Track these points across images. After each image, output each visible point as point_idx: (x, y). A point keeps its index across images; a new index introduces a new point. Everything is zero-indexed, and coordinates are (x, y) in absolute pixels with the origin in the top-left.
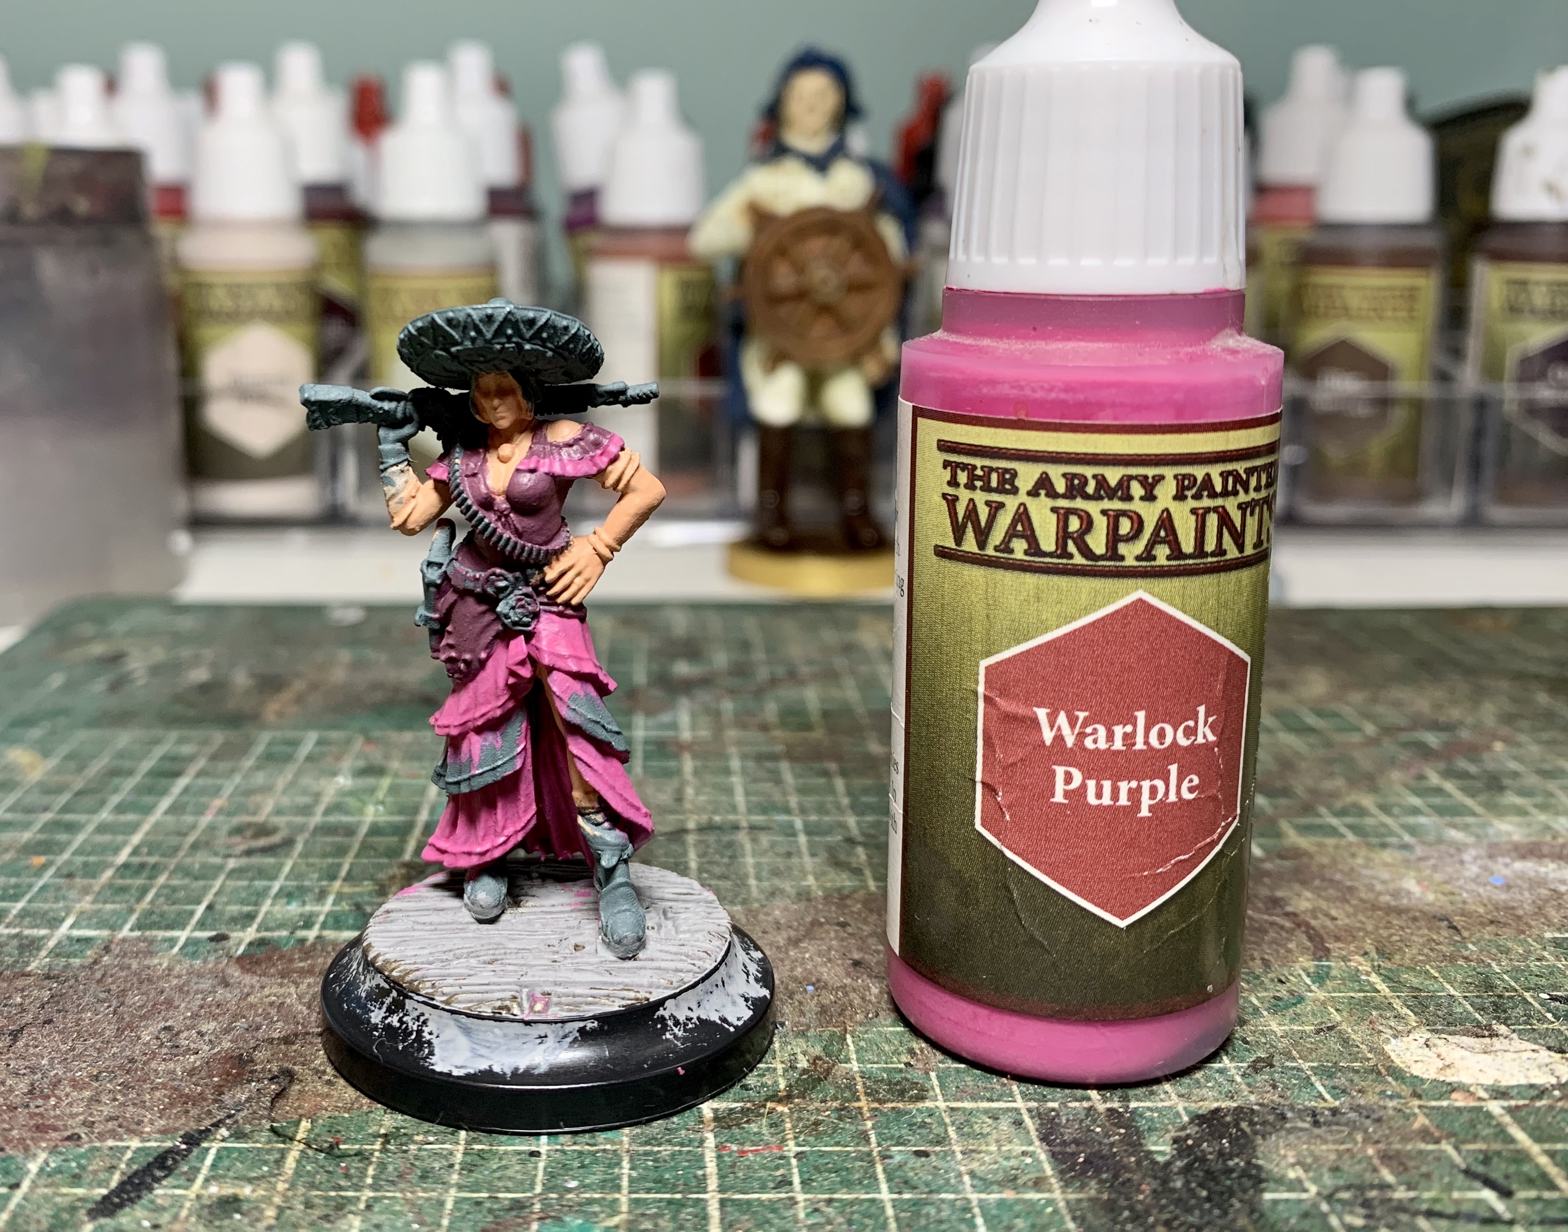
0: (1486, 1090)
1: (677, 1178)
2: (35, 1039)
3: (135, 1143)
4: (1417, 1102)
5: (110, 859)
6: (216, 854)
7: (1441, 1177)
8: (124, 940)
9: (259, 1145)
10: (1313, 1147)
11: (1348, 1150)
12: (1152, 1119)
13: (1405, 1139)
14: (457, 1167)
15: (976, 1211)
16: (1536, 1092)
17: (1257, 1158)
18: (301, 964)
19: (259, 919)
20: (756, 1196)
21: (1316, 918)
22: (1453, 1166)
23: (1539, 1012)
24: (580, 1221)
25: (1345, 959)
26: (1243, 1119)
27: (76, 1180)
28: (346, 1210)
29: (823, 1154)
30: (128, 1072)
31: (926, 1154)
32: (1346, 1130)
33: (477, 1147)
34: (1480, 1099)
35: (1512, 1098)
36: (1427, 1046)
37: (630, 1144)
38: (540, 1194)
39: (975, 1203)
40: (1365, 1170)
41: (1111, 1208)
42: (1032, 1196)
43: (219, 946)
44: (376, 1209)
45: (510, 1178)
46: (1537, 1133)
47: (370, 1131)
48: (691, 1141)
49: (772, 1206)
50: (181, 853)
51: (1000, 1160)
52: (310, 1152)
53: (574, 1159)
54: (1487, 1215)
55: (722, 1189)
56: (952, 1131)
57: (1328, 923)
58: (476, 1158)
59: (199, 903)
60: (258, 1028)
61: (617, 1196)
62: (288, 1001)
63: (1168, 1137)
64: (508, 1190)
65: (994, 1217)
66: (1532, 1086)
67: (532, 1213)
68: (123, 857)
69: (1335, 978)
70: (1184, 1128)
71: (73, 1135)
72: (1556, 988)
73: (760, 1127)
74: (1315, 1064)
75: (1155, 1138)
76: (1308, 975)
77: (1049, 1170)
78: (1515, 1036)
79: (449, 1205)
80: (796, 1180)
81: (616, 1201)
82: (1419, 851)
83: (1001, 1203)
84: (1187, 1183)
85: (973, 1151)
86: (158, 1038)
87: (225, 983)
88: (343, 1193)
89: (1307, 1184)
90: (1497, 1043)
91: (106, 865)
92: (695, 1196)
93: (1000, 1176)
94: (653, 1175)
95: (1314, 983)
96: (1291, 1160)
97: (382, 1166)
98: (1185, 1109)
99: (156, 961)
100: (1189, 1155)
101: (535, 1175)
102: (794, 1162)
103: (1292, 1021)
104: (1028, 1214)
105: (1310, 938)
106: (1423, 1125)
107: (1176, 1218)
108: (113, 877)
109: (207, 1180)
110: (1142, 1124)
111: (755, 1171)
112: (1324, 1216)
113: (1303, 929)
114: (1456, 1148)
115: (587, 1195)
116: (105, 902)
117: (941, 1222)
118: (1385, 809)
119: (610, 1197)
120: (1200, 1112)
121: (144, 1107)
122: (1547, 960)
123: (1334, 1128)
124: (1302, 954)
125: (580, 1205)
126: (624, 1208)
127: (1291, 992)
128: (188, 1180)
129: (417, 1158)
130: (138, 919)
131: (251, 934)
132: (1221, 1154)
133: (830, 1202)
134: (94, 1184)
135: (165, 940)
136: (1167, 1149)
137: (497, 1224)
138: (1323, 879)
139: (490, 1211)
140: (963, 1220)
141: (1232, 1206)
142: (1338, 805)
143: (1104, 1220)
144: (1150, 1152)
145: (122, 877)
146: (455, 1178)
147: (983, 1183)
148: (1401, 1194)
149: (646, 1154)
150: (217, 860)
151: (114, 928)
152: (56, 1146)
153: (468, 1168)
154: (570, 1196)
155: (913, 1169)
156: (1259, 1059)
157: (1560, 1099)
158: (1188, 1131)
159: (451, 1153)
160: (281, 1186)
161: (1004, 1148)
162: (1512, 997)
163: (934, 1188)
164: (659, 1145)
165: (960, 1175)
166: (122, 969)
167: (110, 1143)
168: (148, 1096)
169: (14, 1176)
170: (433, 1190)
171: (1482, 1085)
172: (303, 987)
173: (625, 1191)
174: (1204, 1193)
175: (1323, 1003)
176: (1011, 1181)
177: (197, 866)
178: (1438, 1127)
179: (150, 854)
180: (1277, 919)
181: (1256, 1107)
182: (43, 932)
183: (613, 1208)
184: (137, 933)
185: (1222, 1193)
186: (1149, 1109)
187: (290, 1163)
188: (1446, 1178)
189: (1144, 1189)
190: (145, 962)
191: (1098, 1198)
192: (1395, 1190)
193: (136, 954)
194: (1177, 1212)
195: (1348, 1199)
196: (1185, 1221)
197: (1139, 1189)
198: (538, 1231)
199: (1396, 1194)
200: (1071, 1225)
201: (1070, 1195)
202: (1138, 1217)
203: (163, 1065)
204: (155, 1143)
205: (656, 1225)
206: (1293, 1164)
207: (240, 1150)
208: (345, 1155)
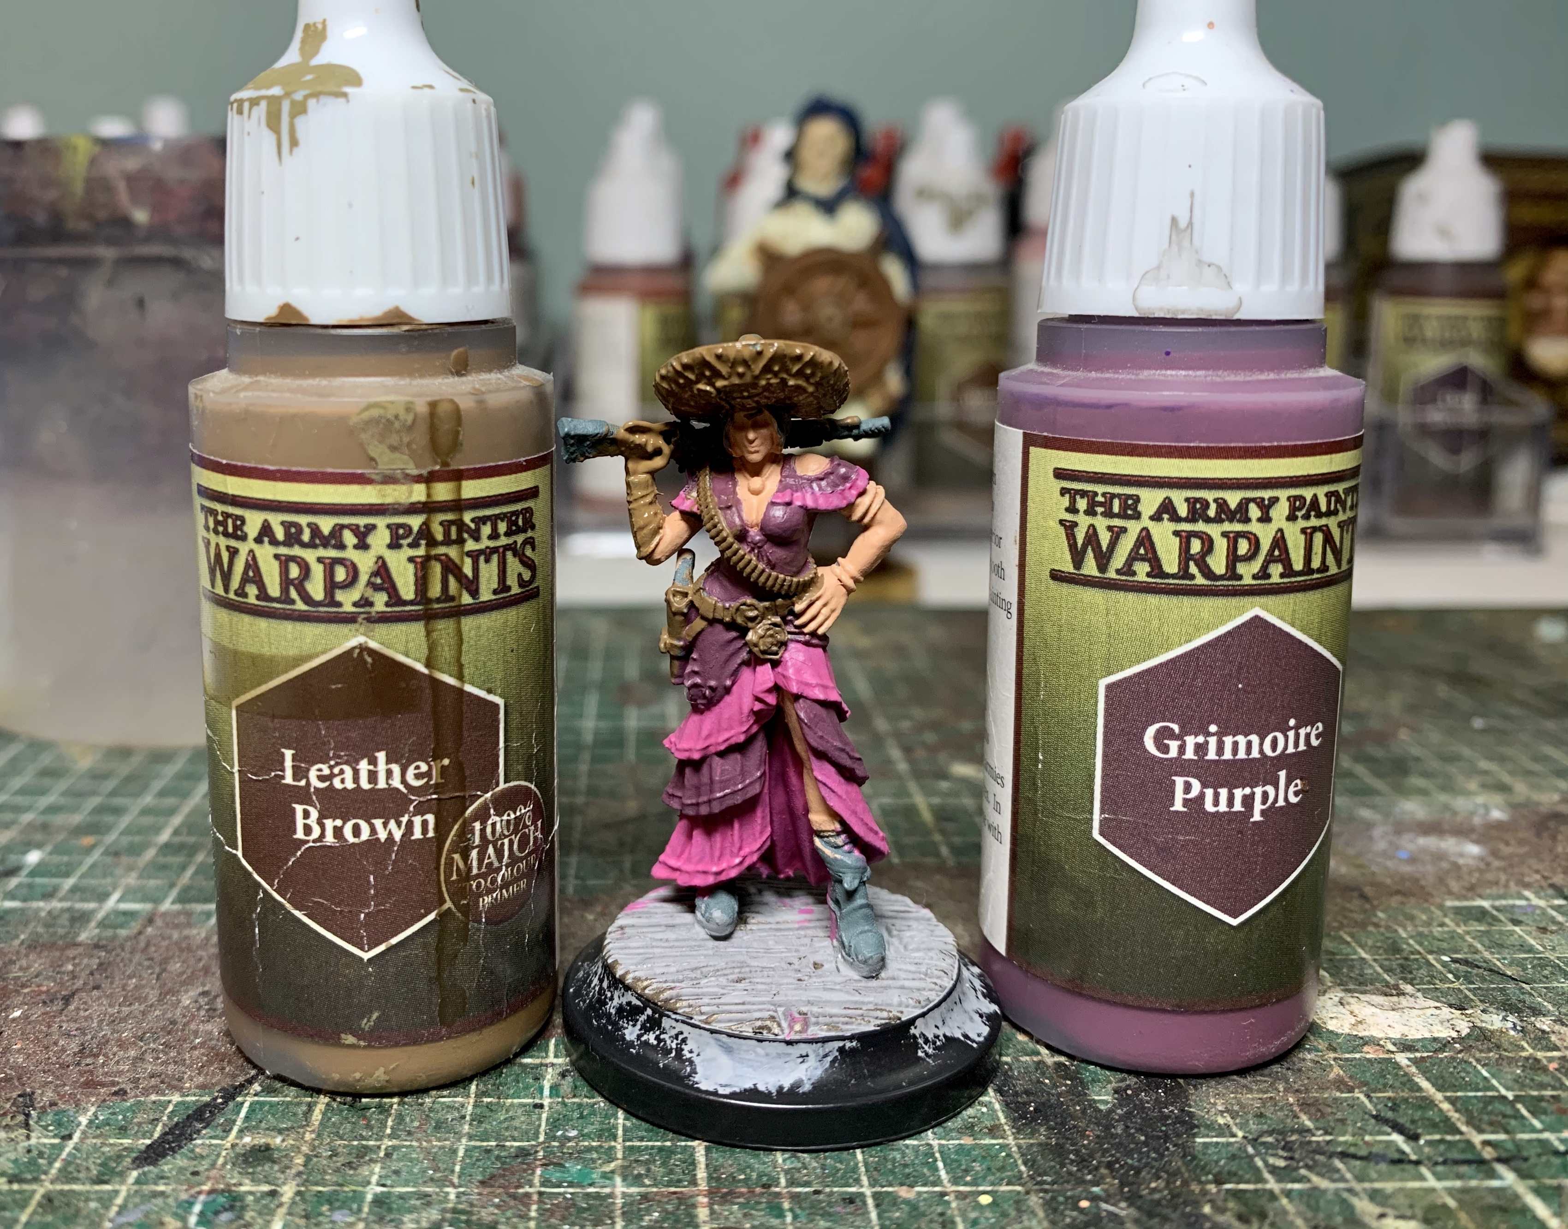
0: (1394, 1044)
2: (85, 1003)
3: (176, 1098)
4: (1332, 1055)
5: (153, 839)
7: (1355, 1124)
8: (164, 914)
9: (288, 1099)
10: (1239, 1097)
11: (1271, 1098)
12: (1096, 1071)
13: (1322, 1089)
15: (937, 1155)
16: (1439, 1046)
17: (1190, 1107)
22: (1365, 1113)
23: (1441, 973)
24: (579, 1167)
27: (123, 1131)
28: (367, 1158)
30: (169, 1033)
32: (1270, 1080)
33: (487, 1100)
34: (1389, 1051)
35: (1417, 1051)
36: (1342, 1004)
38: (543, 1143)
39: (936, 1149)
40: (1287, 1117)
41: (1059, 1152)
42: (987, 1141)
44: (395, 1156)
45: (516, 1128)
46: (1440, 1082)
52: (335, 1105)
53: (573, 1111)
54: (1396, 1157)
58: (485, 1109)
61: (613, 1144)
63: (1110, 1087)
64: (514, 1140)
65: (953, 1161)
66: (1435, 1039)
67: (536, 1159)
68: (164, 836)
70: (1124, 1079)
71: (120, 1090)
72: (1456, 952)
75: (1097, 1089)
77: (1003, 1120)
78: (1419, 994)
79: (461, 1153)
81: (612, 1148)
83: (960, 1147)
84: (1127, 1130)
86: (196, 1002)
88: (364, 1142)
89: (1235, 1129)
90: (1404, 1001)
91: (149, 845)
93: (959, 1124)
96: (1221, 1109)
97: (400, 1118)
99: (195, 931)
100: (1128, 1105)
101: (539, 1126)
104: (984, 1157)
106: (1338, 1075)
107: (1117, 1161)
108: (157, 855)
109: (241, 1131)
110: (1087, 1075)
112: (1251, 1157)
114: (1368, 1096)
115: (586, 1143)
116: (149, 877)
117: (905, 1166)
119: (606, 1145)
121: (184, 1065)
122: (1448, 927)
123: (1259, 1078)
125: (579, 1153)
126: (620, 1155)
128: (224, 1131)
129: (431, 1110)
130: (179, 894)
132: (1157, 1101)
134: (139, 1134)
135: (203, 912)
136: (1109, 1099)
137: (504, 1170)
139: (498, 1158)
140: (925, 1164)
141: (1167, 1149)
143: (1052, 1163)
144: (1095, 1101)
145: (165, 855)
146: (466, 1129)
147: (943, 1130)
148: (1319, 1138)
151: (157, 901)
152: (104, 1101)
153: (477, 1119)
154: (571, 1144)
157: (1461, 1051)
158: (1129, 1082)
159: (463, 1106)
160: (308, 1137)
162: (1417, 960)
166: (163, 938)
167: (153, 1097)
168: (188, 1055)
169: (66, 1129)
170: (447, 1141)
171: (1390, 1039)
173: (620, 1140)
174: (1143, 1138)
176: (969, 1128)
178: (1351, 1077)
179: (188, 835)
182: (92, 905)
183: (609, 1154)
184: (178, 907)
185: (1158, 1139)
187: (317, 1116)
188: (1359, 1124)
189: (1089, 1136)
190: (186, 932)
191: (1047, 1144)
192: (1314, 1135)
193: (177, 926)
194: (1118, 1155)
195: (1271, 1143)
196: (1126, 1163)
197: (1084, 1136)
198: (541, 1176)
199: (1314, 1139)
200: (1023, 1168)
201: (1022, 1141)
202: (1083, 1160)
203: (201, 1027)
204: (194, 1098)
205: (648, 1170)
206: (1222, 1112)
207: (272, 1105)
208: (367, 1108)
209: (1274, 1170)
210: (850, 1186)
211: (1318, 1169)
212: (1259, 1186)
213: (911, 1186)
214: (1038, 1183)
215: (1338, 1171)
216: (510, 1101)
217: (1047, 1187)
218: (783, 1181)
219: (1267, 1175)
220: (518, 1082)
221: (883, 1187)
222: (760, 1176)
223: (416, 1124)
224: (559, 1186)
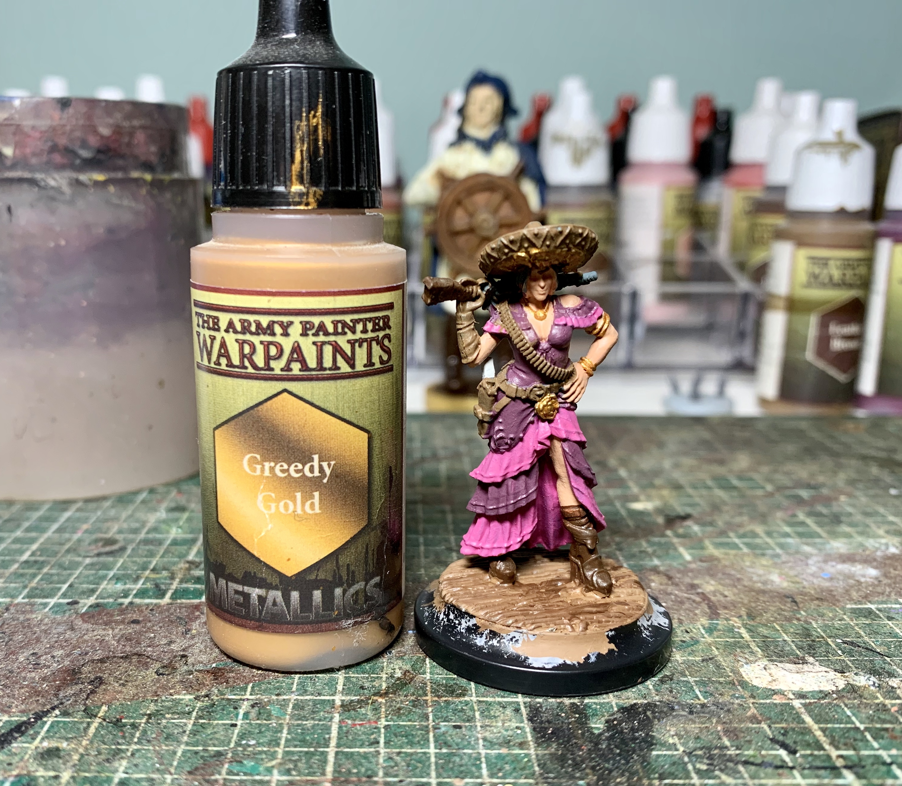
0: (794, 694)
1: (313, 739)
3: (5, 718)
4: (752, 700)
5: (17, 558)
6: (79, 556)
7: (757, 743)
8: (18, 604)
9: (76, 720)
10: (686, 726)
11: (707, 728)
12: (596, 710)
13: (741, 721)
14: (188, 732)
15: (483, 760)
16: (823, 695)
17: (652, 731)
18: (118, 618)
19: (98, 593)
20: (357, 750)
21: (715, 596)
22: (766, 736)
23: (834, 650)
24: (253, 763)
25: (727, 619)
26: (649, 710)
28: (119, 756)
29: (399, 726)
30: (7, 678)
31: (459, 727)
32: (708, 716)
34: (789, 699)
35: (808, 698)
36: (765, 669)
37: (290, 720)
38: (232, 748)
39: (483, 756)
40: (714, 738)
41: (562, 759)
42: (517, 751)
43: (72, 607)
44: (137, 755)
45: (217, 739)
46: (818, 718)
47: (141, 712)
48: (325, 718)
49: (365, 756)
50: (60, 555)
51: (503, 731)
52: (104, 723)
53: (255, 728)
54: (779, 763)
55: (338, 745)
56: (477, 714)
57: (722, 599)
58: (200, 727)
59: (64, 582)
60: (86, 654)
61: (277, 749)
62: (107, 638)
63: (603, 719)
64: (215, 746)
65: (493, 763)
66: (821, 692)
67: (226, 758)
68: (25, 557)
69: (719, 630)
70: (613, 714)
72: (847, 637)
73: (366, 711)
74: (697, 679)
75: (594, 720)
76: (704, 628)
77: (530, 738)
78: (817, 663)
79: (179, 754)
80: (382, 741)
81: (276, 752)
82: (784, 558)
83: (499, 757)
84: (609, 745)
85: (487, 726)
86: (28, 659)
87: (72, 629)
88: (119, 747)
89: (679, 746)
90: (806, 667)
91: (14, 561)
92: (322, 749)
93: (500, 741)
94: (300, 738)
95: (706, 633)
96: (672, 733)
97: (145, 732)
98: (616, 704)
99: (34, 616)
100: (613, 730)
101: (232, 737)
102: (383, 730)
103: (689, 654)
104: (513, 762)
105: (710, 607)
106: (753, 713)
107: (599, 765)
108: (18, 568)
109: (43, 739)
110: (589, 712)
111: (359, 735)
112: (686, 764)
113: (706, 602)
114: (770, 727)
115: (260, 749)
116: (11, 582)
117: (461, 766)
118: (769, 534)
119: (272, 750)
120: (625, 706)
121: (13, 698)
122: (845, 620)
123: (702, 715)
124: (703, 616)
125: (254, 754)
126: (280, 756)
127: (692, 638)
128: (32, 739)
129: (165, 727)
130: (28, 592)
131: (92, 600)
132: (632, 729)
133: (399, 754)
135: (41, 604)
136: (601, 726)
137: (205, 764)
138: (724, 574)
139: (202, 757)
140: (474, 765)
141: (633, 758)
142: (741, 531)
143: (556, 766)
144: (592, 728)
145: (23, 569)
146: (185, 738)
147: (489, 743)
148: (732, 752)
149: (298, 725)
150: (80, 559)
151: (13, 597)
153: (194, 733)
154: (250, 749)
155: (451, 735)
156: (666, 676)
157: (836, 699)
158: (615, 716)
159: (185, 725)
160: (84, 743)
161: (506, 725)
162: (820, 641)
163: (461, 746)
164: (307, 721)
165: (478, 739)
166: (14, 620)
168: (17, 692)
170: (172, 745)
171: (792, 691)
172: (117, 631)
173: (282, 746)
174: (618, 751)
175: (710, 645)
176: (507, 743)
177: (67, 563)
178: (761, 714)
179: (40, 556)
180: (693, 597)
181: (658, 703)
183: (273, 755)
184: (26, 600)
185: (628, 751)
186: (595, 703)
187: (92, 730)
188: (760, 744)
189: (583, 750)
190: (28, 616)
191: (555, 754)
192: (729, 750)
193: (23, 612)
194: (600, 761)
195: (701, 755)
196: (604, 767)
197: (580, 749)
198: (228, 769)
199: (729, 752)
200: (537, 769)
201: (539, 752)
202: (577, 764)
203: (28, 675)
204: (16, 719)
205: (296, 766)
206: (673, 736)
207: (64, 722)
208: (125, 725)
209: (699, 772)
210: (422, 777)
211: (727, 771)
212: (687, 781)
213: (463, 778)
214: (544, 778)
215: (739, 772)
216: (216, 722)
217: (550, 780)
218: (381, 773)
219: (693, 775)
220: (223, 710)
221: (444, 778)
222: (367, 770)
223: (154, 736)
224: (237, 775)
